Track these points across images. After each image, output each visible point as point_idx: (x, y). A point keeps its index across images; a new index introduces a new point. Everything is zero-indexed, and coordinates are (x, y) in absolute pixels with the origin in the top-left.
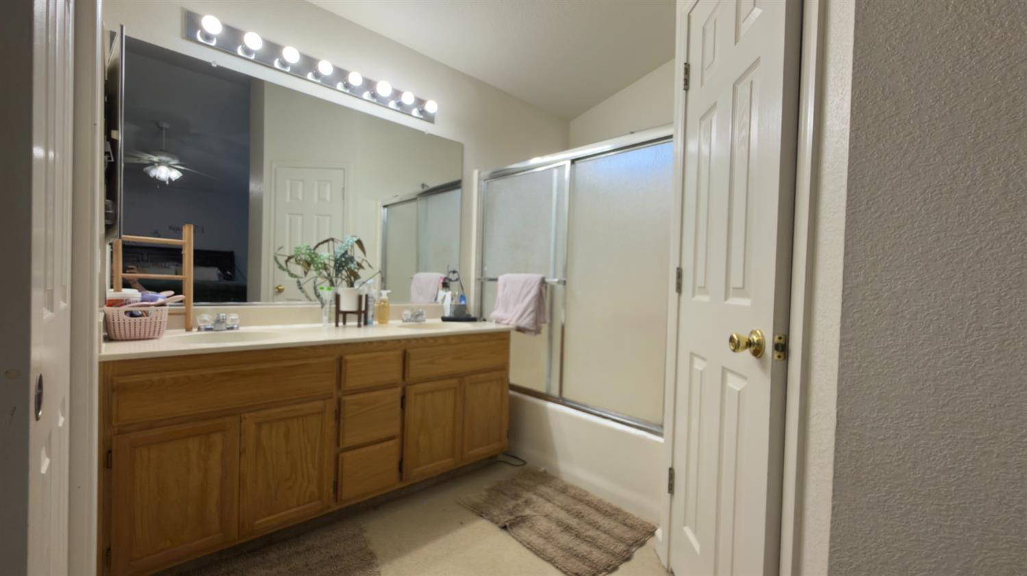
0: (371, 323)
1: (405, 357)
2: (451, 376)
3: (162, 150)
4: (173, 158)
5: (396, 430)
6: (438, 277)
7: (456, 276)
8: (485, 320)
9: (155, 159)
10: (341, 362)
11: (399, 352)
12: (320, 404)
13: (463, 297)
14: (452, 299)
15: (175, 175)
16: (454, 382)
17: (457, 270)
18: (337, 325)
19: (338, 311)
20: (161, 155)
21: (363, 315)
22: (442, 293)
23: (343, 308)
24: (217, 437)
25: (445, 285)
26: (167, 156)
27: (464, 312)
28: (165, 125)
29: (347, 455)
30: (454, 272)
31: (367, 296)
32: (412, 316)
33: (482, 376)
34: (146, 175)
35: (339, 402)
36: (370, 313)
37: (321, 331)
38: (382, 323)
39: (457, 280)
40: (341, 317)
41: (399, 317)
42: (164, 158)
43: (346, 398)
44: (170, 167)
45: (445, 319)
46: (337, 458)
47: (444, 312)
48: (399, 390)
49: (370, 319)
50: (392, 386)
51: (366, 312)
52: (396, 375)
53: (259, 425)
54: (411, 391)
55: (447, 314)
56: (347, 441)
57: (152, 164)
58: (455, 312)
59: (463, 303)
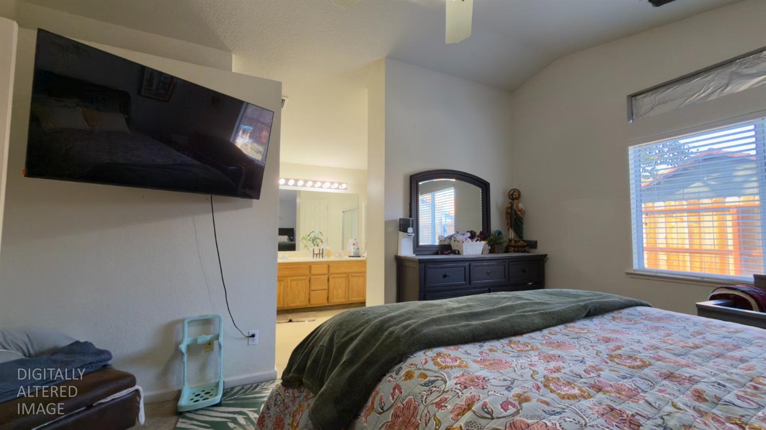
1: (329, 266)
2: (344, 273)
5: (326, 287)
10: (310, 267)
11: (327, 265)
12: (305, 277)
13: (358, 250)
14: (354, 249)
16: (345, 275)
18: (314, 257)
19: (314, 254)
21: (321, 255)
23: (315, 252)
24: (282, 282)
27: (358, 254)
29: (312, 292)
31: (323, 249)
33: (356, 274)
35: (310, 278)
36: (324, 254)
37: (309, 259)
38: (328, 257)
40: (315, 255)
43: (312, 277)
45: (349, 256)
46: (309, 293)
47: (350, 254)
48: (327, 276)
49: (324, 256)
50: (325, 274)
51: (322, 254)
52: (326, 272)
53: (291, 281)
54: (331, 276)
56: (312, 288)
58: (354, 254)
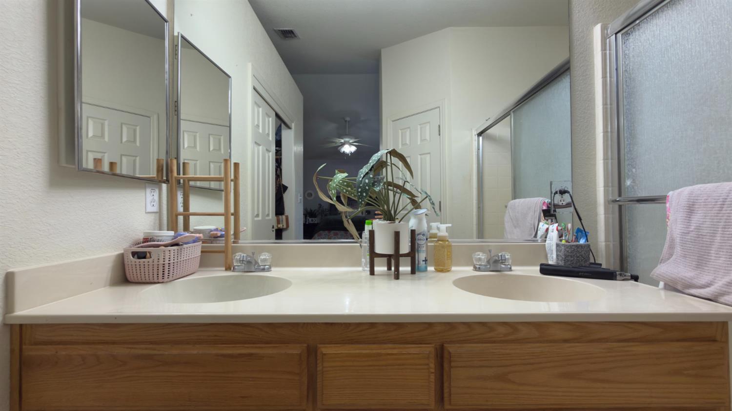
0: (426, 270)
3: (346, 135)
4: (351, 139)
6: (539, 202)
7: (567, 198)
8: (635, 278)
9: (342, 141)
13: (581, 232)
14: (560, 236)
15: (353, 149)
17: (570, 190)
18: (372, 272)
19: (373, 253)
20: (346, 138)
22: (543, 226)
23: (378, 249)
25: (549, 213)
26: (349, 138)
27: (586, 261)
28: (348, 119)
30: (563, 192)
31: (413, 233)
32: (488, 262)
34: (339, 152)
36: (422, 256)
38: (442, 271)
39: (568, 205)
41: (469, 262)
42: (347, 140)
44: (351, 144)
45: (546, 270)
47: (546, 258)
49: (421, 264)
51: (412, 256)
55: (552, 260)
57: (343, 144)
58: (566, 258)
59: (582, 241)
